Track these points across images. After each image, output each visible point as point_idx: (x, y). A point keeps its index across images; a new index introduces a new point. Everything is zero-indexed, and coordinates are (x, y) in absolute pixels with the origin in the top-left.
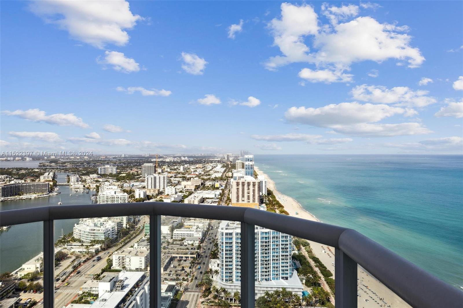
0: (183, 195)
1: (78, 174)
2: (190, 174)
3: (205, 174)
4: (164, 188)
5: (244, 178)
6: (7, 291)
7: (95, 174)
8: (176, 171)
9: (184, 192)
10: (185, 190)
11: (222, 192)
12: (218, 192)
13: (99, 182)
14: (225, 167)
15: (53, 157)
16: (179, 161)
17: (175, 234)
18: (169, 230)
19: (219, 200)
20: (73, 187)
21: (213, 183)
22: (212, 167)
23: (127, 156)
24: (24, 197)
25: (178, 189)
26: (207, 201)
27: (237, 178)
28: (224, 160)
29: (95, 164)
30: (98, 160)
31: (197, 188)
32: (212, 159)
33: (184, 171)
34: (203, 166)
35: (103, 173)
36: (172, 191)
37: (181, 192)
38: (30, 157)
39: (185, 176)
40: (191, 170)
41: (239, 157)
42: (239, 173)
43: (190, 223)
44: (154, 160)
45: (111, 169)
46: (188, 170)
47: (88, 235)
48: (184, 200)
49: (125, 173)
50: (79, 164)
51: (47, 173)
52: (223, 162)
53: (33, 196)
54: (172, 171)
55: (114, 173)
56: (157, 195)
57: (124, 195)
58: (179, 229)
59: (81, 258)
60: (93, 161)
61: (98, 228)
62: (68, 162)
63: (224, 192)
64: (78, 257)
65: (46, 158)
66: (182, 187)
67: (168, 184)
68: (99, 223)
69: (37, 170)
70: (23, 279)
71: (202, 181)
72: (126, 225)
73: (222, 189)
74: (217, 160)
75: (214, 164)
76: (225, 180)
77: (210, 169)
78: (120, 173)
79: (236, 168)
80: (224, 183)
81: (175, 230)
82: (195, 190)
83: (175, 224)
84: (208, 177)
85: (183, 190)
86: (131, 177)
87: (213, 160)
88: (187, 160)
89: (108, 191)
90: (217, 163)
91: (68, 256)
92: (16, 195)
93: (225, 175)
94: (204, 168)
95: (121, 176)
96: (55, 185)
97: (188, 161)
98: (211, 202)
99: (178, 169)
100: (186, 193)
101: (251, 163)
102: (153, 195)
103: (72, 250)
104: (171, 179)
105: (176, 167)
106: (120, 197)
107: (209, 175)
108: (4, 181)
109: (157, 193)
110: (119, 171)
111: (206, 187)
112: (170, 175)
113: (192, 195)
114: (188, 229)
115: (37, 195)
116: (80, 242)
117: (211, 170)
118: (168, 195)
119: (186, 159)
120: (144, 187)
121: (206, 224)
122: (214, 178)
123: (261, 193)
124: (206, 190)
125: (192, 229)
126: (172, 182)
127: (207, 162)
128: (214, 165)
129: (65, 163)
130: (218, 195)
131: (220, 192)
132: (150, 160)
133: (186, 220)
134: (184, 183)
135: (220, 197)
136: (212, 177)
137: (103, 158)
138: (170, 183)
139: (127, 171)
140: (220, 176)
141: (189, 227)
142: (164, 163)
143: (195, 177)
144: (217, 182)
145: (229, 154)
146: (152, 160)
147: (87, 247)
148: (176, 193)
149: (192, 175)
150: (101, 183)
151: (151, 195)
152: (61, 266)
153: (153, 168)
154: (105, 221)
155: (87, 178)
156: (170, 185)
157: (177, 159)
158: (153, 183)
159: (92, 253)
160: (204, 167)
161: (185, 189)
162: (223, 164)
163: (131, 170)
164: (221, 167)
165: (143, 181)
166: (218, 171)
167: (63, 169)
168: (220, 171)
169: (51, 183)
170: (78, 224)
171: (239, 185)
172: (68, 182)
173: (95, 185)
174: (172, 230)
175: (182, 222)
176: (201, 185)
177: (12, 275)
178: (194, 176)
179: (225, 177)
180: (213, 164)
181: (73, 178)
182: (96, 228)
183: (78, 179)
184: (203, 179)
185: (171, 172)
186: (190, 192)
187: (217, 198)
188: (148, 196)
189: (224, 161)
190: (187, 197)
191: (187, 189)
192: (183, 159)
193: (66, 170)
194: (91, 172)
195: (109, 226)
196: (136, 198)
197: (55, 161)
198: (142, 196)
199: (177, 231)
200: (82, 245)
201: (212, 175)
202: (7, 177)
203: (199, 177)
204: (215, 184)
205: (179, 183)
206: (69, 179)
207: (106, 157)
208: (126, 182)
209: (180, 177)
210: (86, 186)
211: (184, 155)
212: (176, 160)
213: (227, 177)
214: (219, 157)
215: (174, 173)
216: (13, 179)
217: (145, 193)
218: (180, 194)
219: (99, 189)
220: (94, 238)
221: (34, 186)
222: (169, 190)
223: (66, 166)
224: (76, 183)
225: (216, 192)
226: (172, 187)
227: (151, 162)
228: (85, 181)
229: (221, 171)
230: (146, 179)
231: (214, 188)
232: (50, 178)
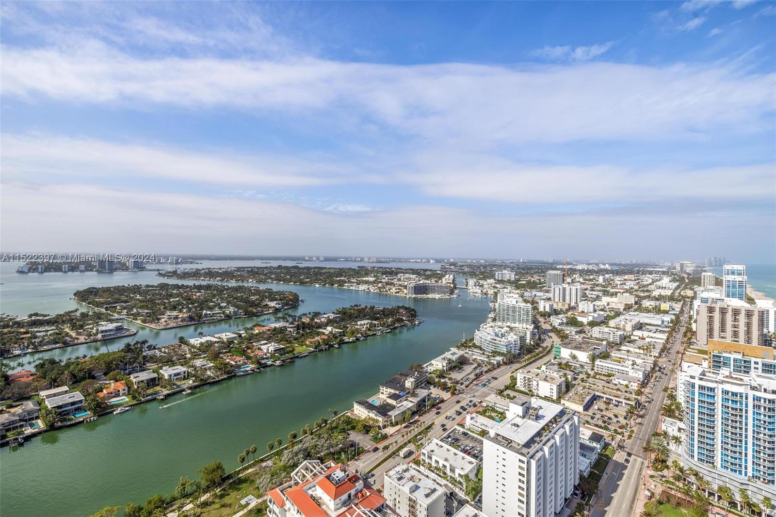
0: (606, 315)
1: (475, 278)
2: (613, 287)
3: (641, 289)
4: (576, 303)
5: (725, 301)
6: (421, 381)
7: (492, 279)
8: (593, 283)
9: (608, 311)
10: (609, 308)
11: (675, 318)
12: (667, 318)
13: (497, 288)
14: (677, 281)
15: (452, 260)
16: (596, 270)
17: (598, 365)
18: (588, 358)
19: (670, 329)
20: (471, 291)
21: (655, 304)
22: (653, 279)
23: (526, 261)
24: (430, 296)
25: (597, 306)
26: (648, 329)
27: (710, 301)
28: (674, 271)
29: (491, 268)
30: (495, 265)
31: (628, 308)
32: (652, 268)
33: (605, 283)
34: (636, 278)
35: (500, 279)
36: (588, 308)
37: (602, 310)
38: (433, 260)
39: (608, 289)
40: (616, 282)
41: (705, 267)
42: (709, 293)
43: (620, 354)
44: (560, 266)
45: (509, 275)
46: (611, 282)
47: (488, 344)
48: (608, 322)
49: (525, 281)
50: (476, 268)
51: (448, 275)
52: (673, 274)
53: (437, 296)
54: (587, 282)
55: (513, 279)
56: (568, 310)
57: (527, 305)
58: (604, 359)
59: (482, 367)
60: (489, 265)
61: (500, 339)
62: (465, 265)
63: (679, 318)
64: (479, 365)
65: (446, 261)
66: (604, 305)
67: (582, 298)
68: (500, 333)
69: (439, 272)
70: (432, 373)
71: (636, 299)
72: (530, 341)
73: (674, 314)
74: (661, 270)
75: (656, 275)
76: (680, 301)
77: (648, 283)
78: (519, 280)
79: (702, 284)
80: (678, 307)
81: (598, 360)
82: (625, 309)
83: (597, 352)
84: (646, 294)
85: (605, 308)
86: (532, 286)
87: (654, 271)
89: (507, 299)
90: (662, 276)
91: (470, 362)
92: (424, 294)
93: (679, 293)
94: (637, 281)
95: (520, 284)
96: (455, 288)
97: (609, 270)
98: (655, 330)
99: (595, 279)
100: (611, 313)
101: (738, 278)
102: (561, 310)
103: (474, 357)
104: (586, 292)
105: (591, 277)
106: (522, 307)
107: (648, 291)
108: (415, 280)
109: (567, 308)
110: (518, 277)
111: (643, 307)
112: (584, 287)
113: (622, 317)
114: (617, 363)
115: (440, 296)
116: (481, 350)
117: (650, 284)
118: (583, 312)
119: (607, 266)
120: (549, 299)
121: (648, 361)
122: (657, 296)
123: (765, 330)
124: (645, 312)
125: (625, 364)
126: (587, 296)
127: (643, 272)
128: (657, 278)
129: (463, 266)
130: (669, 322)
131: (671, 319)
132: (555, 267)
133: (614, 349)
134: (605, 300)
135: (671, 325)
136: (653, 295)
137: (499, 262)
138: (585, 297)
139: (527, 278)
140: (669, 294)
141: (619, 359)
142: (573, 271)
143: (624, 292)
144: (665, 302)
145: (684, 262)
146: (558, 267)
147: (488, 357)
148: (595, 311)
149: (619, 289)
150: (498, 289)
151: (559, 309)
152: (464, 370)
153: (562, 277)
154: (507, 333)
155: (484, 283)
156: (586, 300)
157: (593, 266)
158: (561, 295)
159: (493, 365)
160: (638, 279)
161: (609, 306)
162: (673, 276)
163: (532, 277)
164: (670, 282)
165: (548, 292)
166: (664, 286)
167: (461, 272)
168: (667, 286)
169: (452, 286)
170: (478, 330)
171: (714, 312)
172: (467, 285)
173: (493, 291)
174: (593, 358)
175: (606, 351)
176: (635, 304)
177: (424, 368)
178: (622, 291)
179: (679, 296)
180: (653, 275)
181: (471, 282)
182: (497, 338)
183: (475, 283)
184: (637, 296)
185: (585, 283)
186: (617, 312)
187: (666, 327)
188: (555, 310)
189: (675, 273)
190: (613, 318)
191: (612, 308)
192: (602, 267)
193: (464, 273)
194: (488, 277)
195: (512, 339)
196: (539, 311)
197: (454, 264)
198: (547, 309)
199: (600, 361)
200: (483, 354)
201: (654, 292)
202: (417, 277)
203: (631, 293)
204: (660, 305)
205: (598, 298)
206: (467, 282)
207: (503, 262)
208: (527, 291)
209: (600, 291)
210: (483, 291)
211: (603, 262)
212: (591, 267)
213: (682, 297)
214: (665, 266)
215: (590, 285)
216: (421, 279)
217: (551, 306)
218: (602, 313)
219: (497, 296)
220: (495, 349)
221: (437, 286)
222: (584, 306)
223: (464, 269)
224: (474, 287)
225: (663, 318)
226: (589, 303)
227: (557, 269)
228: (482, 286)
229: (671, 287)
230: (552, 290)
231: (658, 311)
232: (451, 280)
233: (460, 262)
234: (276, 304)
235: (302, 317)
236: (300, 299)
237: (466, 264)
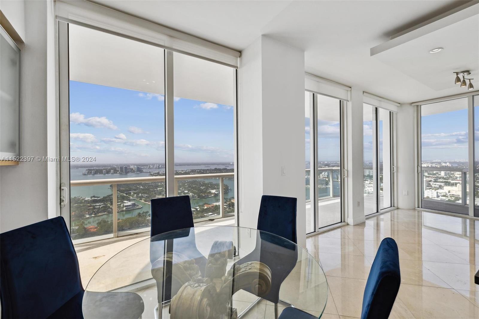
0: (447, 200)
2: (453, 180)
8: (436, 176)
9: (449, 196)
10: (450, 195)
16: (439, 167)
25: (440, 193)
33: (446, 176)
36: (432, 195)
37: (444, 196)
39: (449, 181)
40: (456, 175)
46: (451, 176)
51: (324, 173)
54: (431, 176)
66: (446, 192)
67: (427, 188)
85: (446, 194)
88: (449, 166)
96: (329, 181)
99: (437, 173)
100: (452, 198)
104: (430, 183)
105: (435, 172)
112: (430, 179)
119: (448, 164)
126: (431, 186)
134: (446, 189)
138: (429, 187)
148: (438, 196)
149: (458, 181)
156: (430, 189)
157: (436, 164)
161: (449, 193)
169: (327, 179)
185: (429, 176)
186: (457, 197)
191: (453, 195)
192: (444, 164)
205: (441, 187)
209: (442, 182)
211: (444, 161)
212: (434, 165)
215: (434, 178)
218: (444, 198)
222: (429, 193)
226: (433, 191)
232: (326, 175)
233: (332, 163)
234: (216, 191)
235: (231, 199)
236: (229, 188)
237: (336, 165)
